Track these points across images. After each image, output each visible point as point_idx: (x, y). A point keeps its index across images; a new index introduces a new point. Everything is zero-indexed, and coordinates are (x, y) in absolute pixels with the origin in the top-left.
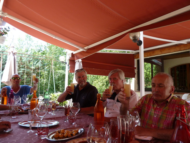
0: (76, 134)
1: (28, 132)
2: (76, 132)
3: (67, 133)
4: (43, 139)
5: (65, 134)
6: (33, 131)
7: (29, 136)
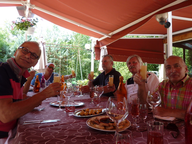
0: (100, 113)
1: (58, 110)
2: (100, 112)
3: (91, 112)
4: (70, 116)
5: (89, 113)
6: (61, 110)
7: (58, 113)
